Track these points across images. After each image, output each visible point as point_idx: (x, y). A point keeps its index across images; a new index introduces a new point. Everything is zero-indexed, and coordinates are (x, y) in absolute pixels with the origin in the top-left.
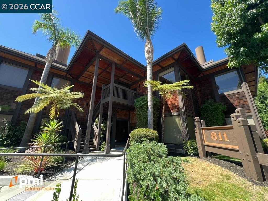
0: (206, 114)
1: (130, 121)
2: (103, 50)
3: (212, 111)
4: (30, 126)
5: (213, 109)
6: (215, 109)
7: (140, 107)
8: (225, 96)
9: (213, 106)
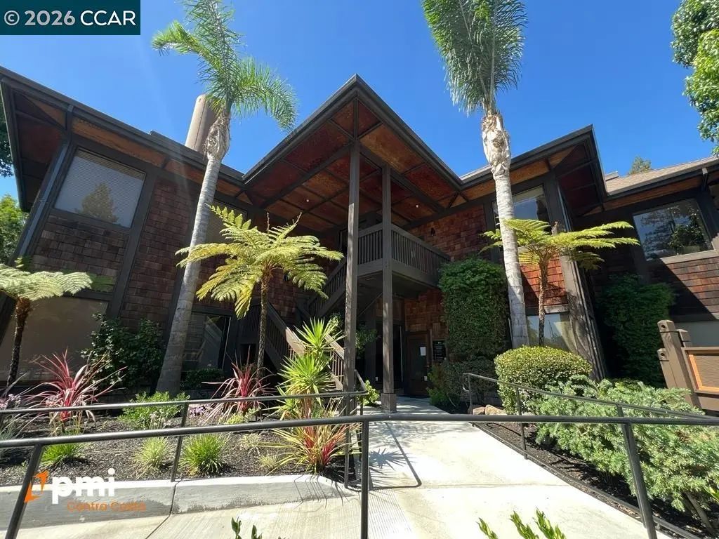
0: (624, 311)
1: (406, 326)
2: (376, 132)
3: (642, 304)
4: (181, 334)
5: (647, 299)
6: (651, 300)
7: (461, 288)
8: (664, 266)
9: (643, 292)
